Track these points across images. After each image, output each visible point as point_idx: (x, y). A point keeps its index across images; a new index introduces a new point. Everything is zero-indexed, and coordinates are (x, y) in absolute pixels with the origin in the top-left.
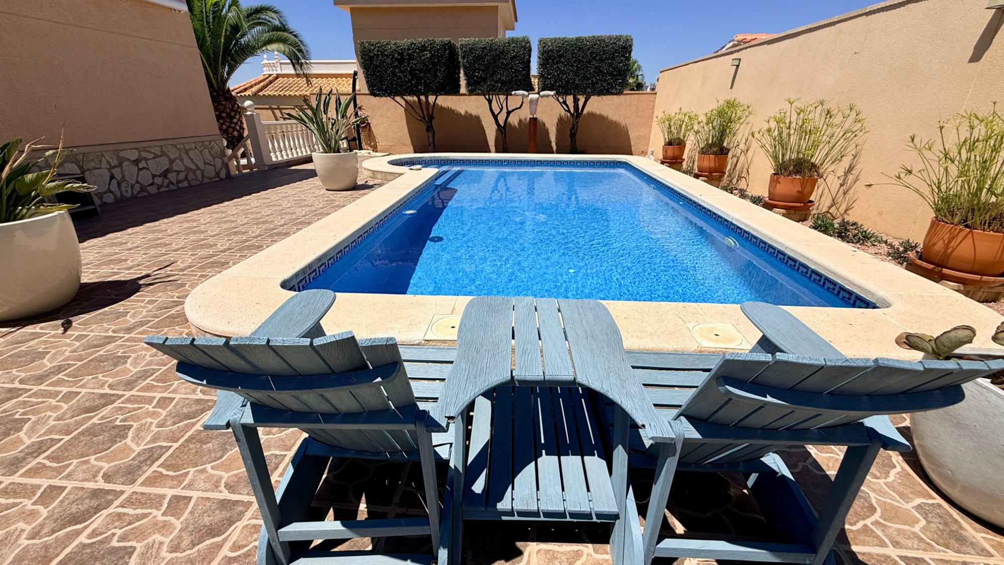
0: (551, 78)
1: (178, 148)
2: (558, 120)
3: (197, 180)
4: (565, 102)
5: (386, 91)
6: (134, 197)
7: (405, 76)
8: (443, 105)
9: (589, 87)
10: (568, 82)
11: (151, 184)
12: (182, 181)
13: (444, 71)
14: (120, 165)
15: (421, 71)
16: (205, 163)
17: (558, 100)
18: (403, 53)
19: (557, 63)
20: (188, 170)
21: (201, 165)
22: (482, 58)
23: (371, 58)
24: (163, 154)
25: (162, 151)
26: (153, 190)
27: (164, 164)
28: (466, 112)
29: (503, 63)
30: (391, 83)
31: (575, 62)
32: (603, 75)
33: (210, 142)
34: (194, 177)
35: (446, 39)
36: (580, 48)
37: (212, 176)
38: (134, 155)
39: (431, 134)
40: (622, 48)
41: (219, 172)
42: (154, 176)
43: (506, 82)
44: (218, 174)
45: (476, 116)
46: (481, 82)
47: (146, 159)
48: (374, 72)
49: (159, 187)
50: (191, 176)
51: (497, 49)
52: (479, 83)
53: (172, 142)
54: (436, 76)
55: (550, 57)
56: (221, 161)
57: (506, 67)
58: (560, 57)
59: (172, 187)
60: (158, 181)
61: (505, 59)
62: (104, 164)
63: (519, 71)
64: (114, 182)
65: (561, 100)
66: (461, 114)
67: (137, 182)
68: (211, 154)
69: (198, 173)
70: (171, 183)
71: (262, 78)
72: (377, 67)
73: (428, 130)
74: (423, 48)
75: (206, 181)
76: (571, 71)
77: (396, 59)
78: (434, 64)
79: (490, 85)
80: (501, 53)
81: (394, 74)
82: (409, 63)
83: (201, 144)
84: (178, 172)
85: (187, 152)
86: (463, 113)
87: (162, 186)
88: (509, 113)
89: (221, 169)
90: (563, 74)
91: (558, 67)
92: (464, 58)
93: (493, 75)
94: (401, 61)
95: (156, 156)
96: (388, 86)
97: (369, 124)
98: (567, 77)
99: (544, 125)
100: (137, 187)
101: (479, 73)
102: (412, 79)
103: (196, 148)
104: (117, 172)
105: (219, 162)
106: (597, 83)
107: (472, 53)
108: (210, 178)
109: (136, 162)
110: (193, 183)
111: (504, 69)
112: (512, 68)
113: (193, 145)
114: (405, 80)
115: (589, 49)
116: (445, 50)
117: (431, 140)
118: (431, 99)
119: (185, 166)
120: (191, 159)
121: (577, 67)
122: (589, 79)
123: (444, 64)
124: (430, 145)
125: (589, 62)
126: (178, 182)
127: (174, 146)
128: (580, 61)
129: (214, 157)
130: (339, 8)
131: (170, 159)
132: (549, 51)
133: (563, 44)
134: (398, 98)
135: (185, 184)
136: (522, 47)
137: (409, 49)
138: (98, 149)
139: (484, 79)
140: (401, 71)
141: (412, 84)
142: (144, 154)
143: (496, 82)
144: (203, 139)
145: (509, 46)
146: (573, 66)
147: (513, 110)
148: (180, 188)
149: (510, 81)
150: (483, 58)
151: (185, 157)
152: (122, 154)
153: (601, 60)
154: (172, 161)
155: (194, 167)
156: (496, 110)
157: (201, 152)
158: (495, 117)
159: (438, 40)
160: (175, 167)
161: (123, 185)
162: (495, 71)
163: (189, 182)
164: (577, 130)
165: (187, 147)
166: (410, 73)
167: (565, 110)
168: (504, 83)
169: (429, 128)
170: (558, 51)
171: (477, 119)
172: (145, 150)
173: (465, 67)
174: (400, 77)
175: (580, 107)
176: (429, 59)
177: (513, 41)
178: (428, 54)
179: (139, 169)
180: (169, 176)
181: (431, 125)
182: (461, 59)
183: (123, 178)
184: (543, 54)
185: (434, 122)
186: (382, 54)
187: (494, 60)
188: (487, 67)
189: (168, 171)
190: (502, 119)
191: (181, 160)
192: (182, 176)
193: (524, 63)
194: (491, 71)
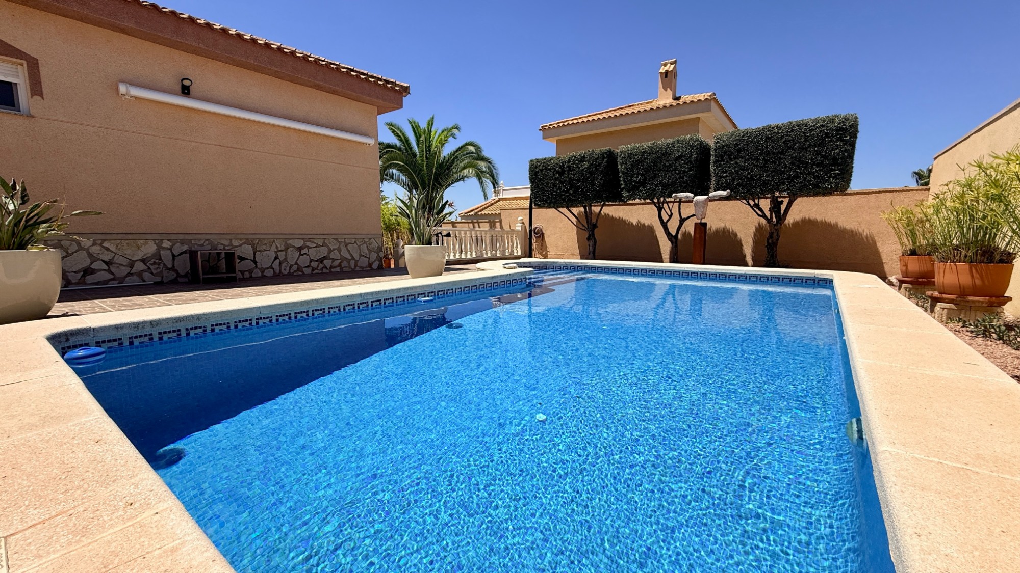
0: (727, 176)
1: (339, 242)
2: (756, 229)
3: (350, 267)
4: (757, 206)
6: (290, 275)
7: (565, 187)
8: (614, 216)
9: (784, 183)
10: (752, 178)
11: (308, 267)
12: (335, 267)
13: (601, 179)
14: (286, 250)
15: (578, 181)
16: (361, 255)
17: (749, 204)
18: (563, 165)
19: (735, 158)
20: (343, 259)
21: (356, 256)
22: (641, 163)
23: (537, 173)
24: (324, 245)
25: (324, 243)
26: (308, 271)
27: (323, 252)
28: (639, 222)
29: (665, 165)
30: (552, 194)
31: (761, 154)
32: (806, 168)
33: (370, 239)
34: (347, 265)
35: (605, 149)
36: (767, 138)
37: (364, 266)
38: (299, 244)
39: (591, 243)
40: (836, 131)
41: (373, 263)
42: (311, 261)
43: (669, 185)
44: (370, 265)
45: (649, 226)
46: (639, 187)
47: (309, 248)
48: (538, 185)
49: (313, 269)
50: (344, 264)
51: (659, 151)
52: (638, 188)
53: (334, 236)
54: (593, 184)
55: (725, 152)
56: (376, 255)
57: (668, 169)
58: (739, 151)
59: (325, 270)
60: (314, 264)
61: (668, 161)
62: (274, 248)
63: (684, 172)
64: (277, 261)
65: (752, 203)
66: (632, 224)
67: (296, 263)
68: (368, 249)
69: (352, 262)
72: (541, 180)
73: (588, 239)
74: (583, 159)
75: (357, 269)
76: (754, 166)
77: (558, 172)
78: (591, 173)
79: (649, 189)
80: (663, 155)
81: (554, 185)
82: (568, 174)
83: (361, 240)
84: (334, 260)
85: (346, 245)
86: (635, 223)
87: (316, 269)
88: (682, 221)
89: (374, 261)
90: (743, 170)
91: (736, 163)
92: (622, 164)
93: (653, 178)
94: (561, 173)
95: (318, 246)
96: (549, 197)
97: (543, 234)
98: (749, 173)
99: (736, 235)
100: (295, 267)
101: (637, 177)
102: (571, 188)
103: (355, 242)
104: (281, 255)
106: (797, 177)
107: (631, 159)
108: (362, 268)
109: (300, 249)
111: (667, 171)
112: (675, 169)
113: (354, 240)
114: (564, 190)
115: (782, 137)
116: (603, 158)
117: (591, 249)
118: (596, 209)
119: (341, 255)
120: (349, 251)
121: (764, 160)
122: (784, 172)
123: (602, 172)
124: (589, 254)
125: (782, 153)
126: (331, 267)
127: (336, 239)
128: (768, 153)
129: (370, 251)
130: (547, 141)
131: (329, 249)
132: (723, 146)
133: (743, 136)
134: (565, 211)
135: (338, 269)
136: (689, 145)
137: (569, 162)
138: (272, 237)
139: (643, 184)
140: (561, 183)
141: (570, 194)
142: (308, 244)
143: (657, 186)
145: (674, 146)
146: (758, 160)
147: (688, 218)
148: (331, 272)
149: (674, 184)
150: (643, 162)
151: (343, 248)
152: (290, 242)
153: (802, 149)
154: (330, 251)
155: (350, 258)
156: (665, 218)
157: (359, 246)
158: (664, 225)
159: (598, 151)
160: (332, 256)
161: (284, 265)
162: (656, 174)
163: (341, 269)
164: (777, 240)
165: (348, 241)
167: (759, 215)
168: (665, 186)
169: (591, 237)
170: (737, 145)
171: (651, 229)
172: (310, 240)
173: (623, 173)
174: (559, 188)
175: (782, 212)
176: (588, 168)
177: (678, 141)
178: (586, 164)
179: (301, 254)
180: (325, 262)
181: (593, 235)
182: (619, 167)
183: (286, 260)
184: (715, 150)
185: (596, 231)
186: (546, 169)
187: (655, 163)
188: (647, 171)
189: (325, 258)
190: (673, 227)
191: (339, 250)
192: (336, 263)
193: (691, 162)
194: (651, 175)
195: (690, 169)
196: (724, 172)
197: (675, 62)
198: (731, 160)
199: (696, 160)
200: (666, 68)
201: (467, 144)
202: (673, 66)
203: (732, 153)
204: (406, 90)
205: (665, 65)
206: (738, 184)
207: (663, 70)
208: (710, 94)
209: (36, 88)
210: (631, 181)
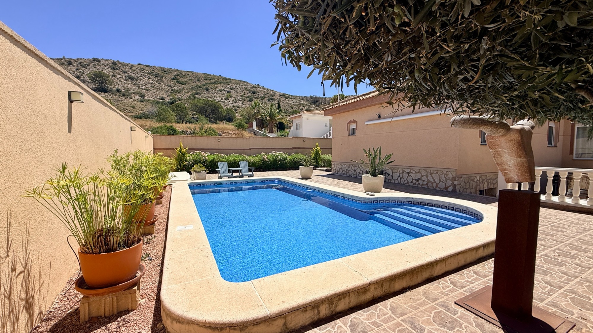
1: (427, 172)
3: (433, 186)
6: (404, 184)
11: (411, 182)
12: (424, 185)
14: (403, 173)
16: (440, 181)
20: (429, 181)
21: (437, 181)
24: (419, 172)
25: (419, 171)
26: (411, 184)
27: (418, 176)
33: (447, 172)
34: (431, 185)
37: (442, 188)
38: (408, 171)
41: (448, 187)
42: (413, 180)
44: (446, 188)
47: (412, 173)
49: (414, 184)
50: (430, 184)
53: (424, 168)
56: (451, 182)
59: (419, 186)
60: (414, 182)
62: (398, 171)
64: (400, 178)
67: (407, 180)
68: (445, 178)
69: (435, 184)
70: (419, 184)
75: (437, 189)
83: (441, 172)
84: (424, 181)
85: (431, 174)
87: (415, 184)
89: (450, 186)
95: (416, 173)
100: (406, 181)
103: (437, 173)
104: (401, 175)
108: (441, 189)
109: (408, 173)
110: (429, 187)
113: (436, 172)
119: (428, 179)
120: (433, 178)
126: (422, 185)
127: (425, 170)
129: (447, 180)
131: (422, 175)
135: (426, 186)
138: (397, 167)
142: (412, 171)
144: (442, 170)
148: (422, 187)
151: (429, 175)
152: (404, 170)
155: (433, 181)
157: (439, 176)
160: (423, 178)
161: (402, 179)
163: (428, 186)
165: (432, 172)
172: (413, 170)
179: (409, 176)
180: (419, 181)
183: (403, 177)
191: (427, 176)
192: (425, 183)
209: (356, 128)
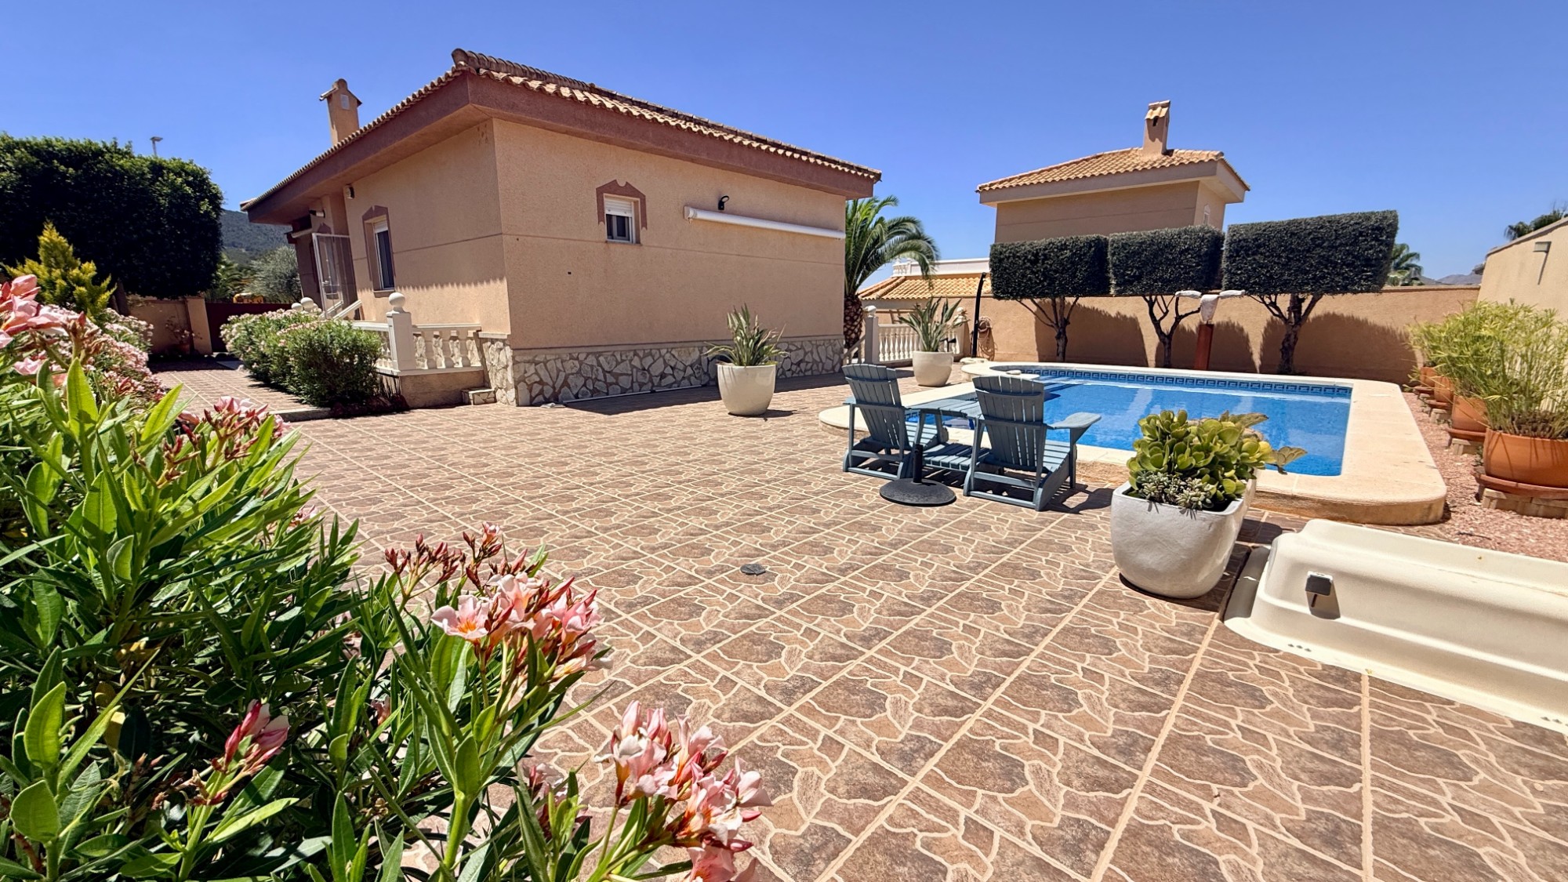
0: (1241, 274)
1: (812, 344)
3: (818, 370)
4: (1274, 304)
5: (1011, 294)
7: (1037, 278)
9: (1308, 284)
10: (1271, 277)
11: (789, 370)
12: (808, 371)
13: (1085, 271)
15: (1056, 271)
16: (827, 356)
17: (1264, 302)
18: (1038, 254)
19: (1254, 254)
20: (814, 361)
21: (824, 360)
22: (1138, 254)
23: (1001, 261)
24: (802, 347)
25: (802, 345)
26: (789, 375)
27: (801, 355)
28: (1119, 314)
29: (1167, 259)
30: (1019, 285)
31: (1283, 251)
32: (1334, 268)
33: (835, 341)
34: (817, 368)
35: (1094, 236)
36: (1293, 234)
37: (829, 369)
38: (785, 347)
39: (1061, 342)
40: (1372, 229)
41: (835, 365)
42: (792, 364)
43: (1170, 281)
44: (833, 367)
45: (1130, 318)
46: (1134, 281)
47: (791, 351)
48: (1002, 274)
49: (793, 372)
50: (815, 367)
51: (1161, 242)
52: (1131, 283)
53: (809, 338)
54: (1074, 276)
55: (1242, 247)
57: (1170, 263)
58: (1259, 246)
59: (801, 374)
60: (794, 368)
61: (1171, 254)
63: (1190, 267)
65: (1267, 301)
66: (1109, 315)
67: (782, 367)
68: (832, 352)
69: (820, 365)
71: (889, 280)
72: (1006, 268)
73: (1058, 338)
74: (1064, 247)
75: (824, 372)
76: (1275, 263)
77: (1029, 261)
78: (1073, 263)
79: (1145, 285)
80: (1166, 247)
81: (1024, 276)
82: (1043, 263)
83: (828, 341)
84: (808, 363)
85: (817, 347)
86: (1113, 315)
88: (1179, 318)
90: (1262, 267)
91: (1254, 259)
92: (1113, 255)
93: (1151, 273)
94: (1034, 262)
95: (798, 349)
96: (1015, 289)
97: (990, 329)
98: (1268, 271)
99: (1243, 330)
100: (781, 371)
101: (1132, 271)
102: (1045, 280)
103: (824, 344)
105: (837, 358)
106: (1323, 277)
107: (1125, 249)
108: (827, 370)
110: (815, 373)
111: (1169, 265)
112: (1180, 264)
113: (823, 342)
114: (1036, 282)
115: (1310, 234)
116: (1091, 247)
117: (1061, 349)
118: (1070, 300)
119: (813, 358)
120: (819, 355)
121: (1287, 257)
122: (1307, 272)
123: (1087, 262)
124: (1058, 355)
125: (1308, 251)
127: (811, 342)
128: (1292, 251)
129: (834, 353)
130: (985, 206)
131: (805, 352)
132: (1240, 241)
133: (1265, 230)
134: (1027, 302)
135: (809, 373)
136: (1199, 237)
137: (1046, 249)
139: (1139, 278)
140: (1033, 273)
141: (1043, 286)
142: (791, 347)
143: (1155, 281)
144: (831, 337)
145: (1180, 238)
146: (1279, 257)
147: (1187, 315)
149: (1177, 279)
150: (1140, 254)
151: (815, 351)
153: (1332, 247)
154: (806, 354)
155: (819, 361)
156: (1158, 314)
157: (827, 348)
158: (1157, 323)
159: (1083, 237)
160: (806, 358)
162: (1155, 268)
163: (812, 372)
164: (1295, 343)
165: (819, 343)
166: (1043, 274)
167: (1274, 315)
168: (1166, 282)
169: (1061, 335)
170: (1256, 240)
171: (1135, 322)
172: (792, 343)
173: (1114, 265)
174: (1030, 279)
175: (1303, 312)
176: (1068, 258)
177: (1186, 232)
178: (1068, 253)
179: (785, 358)
180: (801, 365)
181: (1064, 332)
182: (1109, 257)
184: (1230, 244)
185: (1068, 328)
186: (1014, 256)
187: (1155, 255)
188: (1145, 264)
189: (801, 361)
190: (1167, 325)
191: (812, 352)
192: (809, 366)
193: (1199, 256)
194: (1149, 268)
195: (1198, 265)
196: (1238, 269)
197: (1168, 105)
198: (1248, 256)
199: (1206, 254)
200: (1156, 113)
201: (904, 221)
202: (1165, 110)
203: (1250, 249)
204: (878, 177)
205: (1154, 108)
206: (1255, 283)
207: (1150, 115)
208: (1217, 153)
209: (643, 221)
210: (1123, 275)
